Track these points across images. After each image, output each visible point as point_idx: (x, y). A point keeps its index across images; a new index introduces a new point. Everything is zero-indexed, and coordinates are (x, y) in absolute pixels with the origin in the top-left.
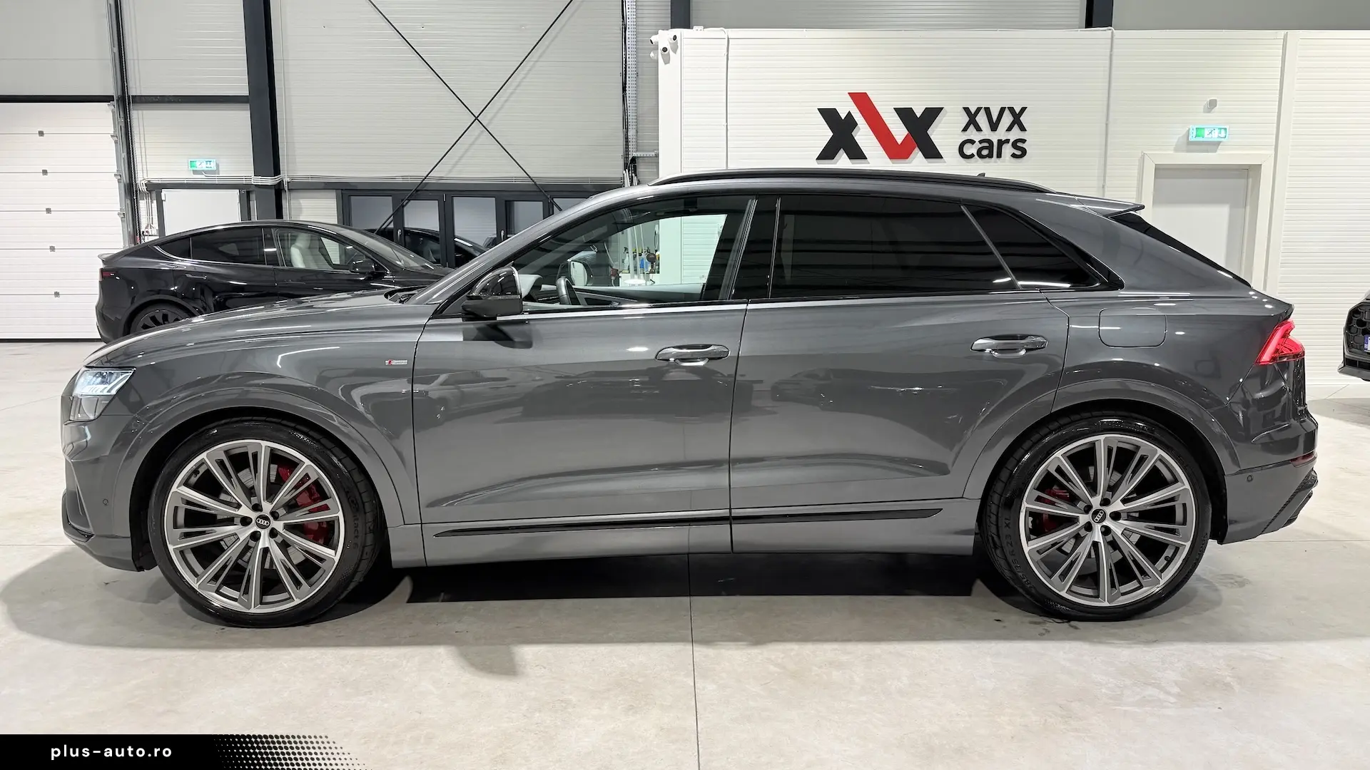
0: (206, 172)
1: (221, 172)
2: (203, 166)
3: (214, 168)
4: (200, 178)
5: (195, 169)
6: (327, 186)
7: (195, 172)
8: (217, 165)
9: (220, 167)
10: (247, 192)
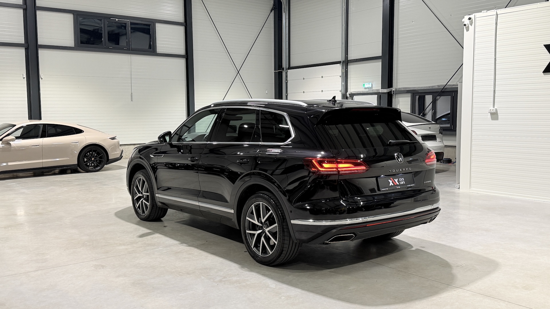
0: (368, 88)
1: (373, 88)
2: (368, 85)
3: (370, 86)
4: (366, 91)
5: (364, 87)
6: (408, 92)
7: (365, 88)
8: (372, 85)
9: (373, 86)
10: (380, 96)
